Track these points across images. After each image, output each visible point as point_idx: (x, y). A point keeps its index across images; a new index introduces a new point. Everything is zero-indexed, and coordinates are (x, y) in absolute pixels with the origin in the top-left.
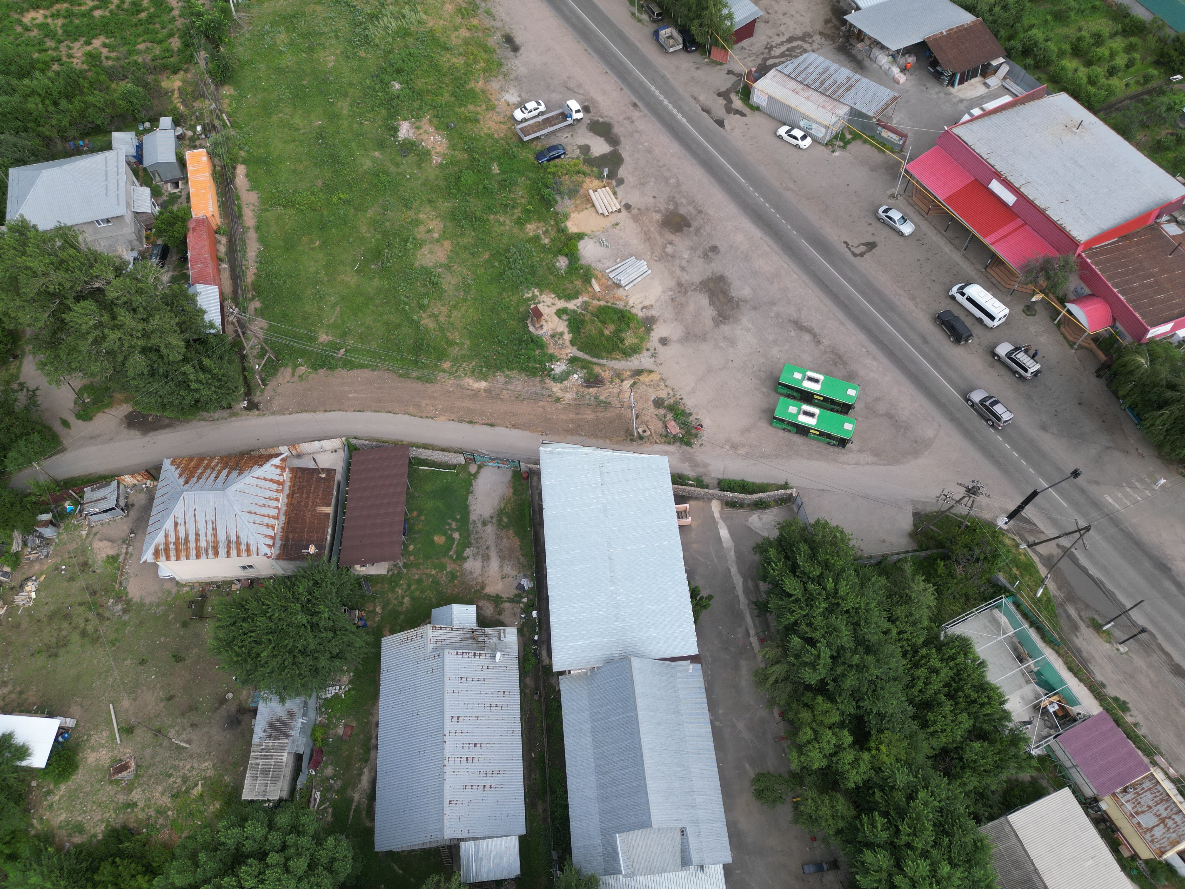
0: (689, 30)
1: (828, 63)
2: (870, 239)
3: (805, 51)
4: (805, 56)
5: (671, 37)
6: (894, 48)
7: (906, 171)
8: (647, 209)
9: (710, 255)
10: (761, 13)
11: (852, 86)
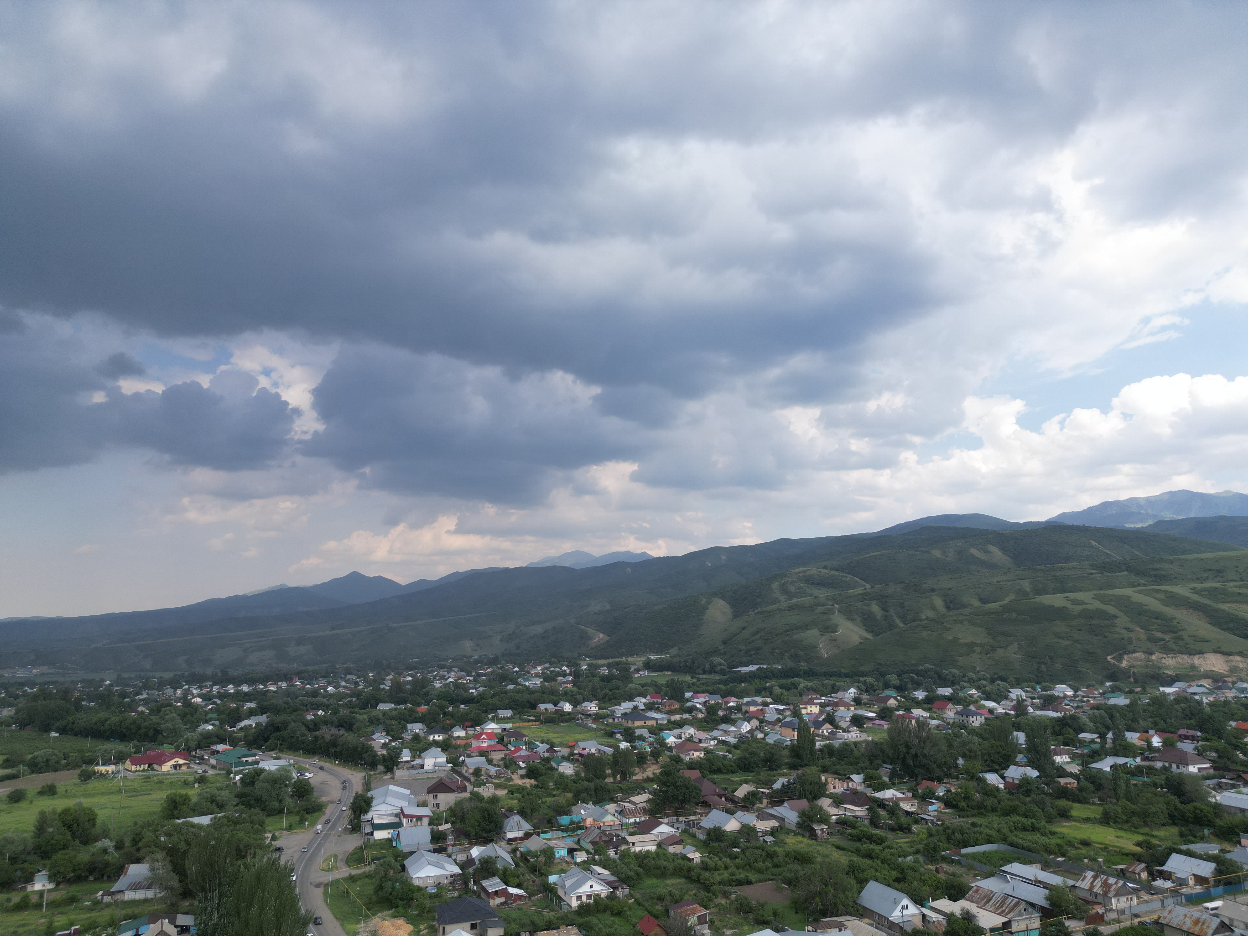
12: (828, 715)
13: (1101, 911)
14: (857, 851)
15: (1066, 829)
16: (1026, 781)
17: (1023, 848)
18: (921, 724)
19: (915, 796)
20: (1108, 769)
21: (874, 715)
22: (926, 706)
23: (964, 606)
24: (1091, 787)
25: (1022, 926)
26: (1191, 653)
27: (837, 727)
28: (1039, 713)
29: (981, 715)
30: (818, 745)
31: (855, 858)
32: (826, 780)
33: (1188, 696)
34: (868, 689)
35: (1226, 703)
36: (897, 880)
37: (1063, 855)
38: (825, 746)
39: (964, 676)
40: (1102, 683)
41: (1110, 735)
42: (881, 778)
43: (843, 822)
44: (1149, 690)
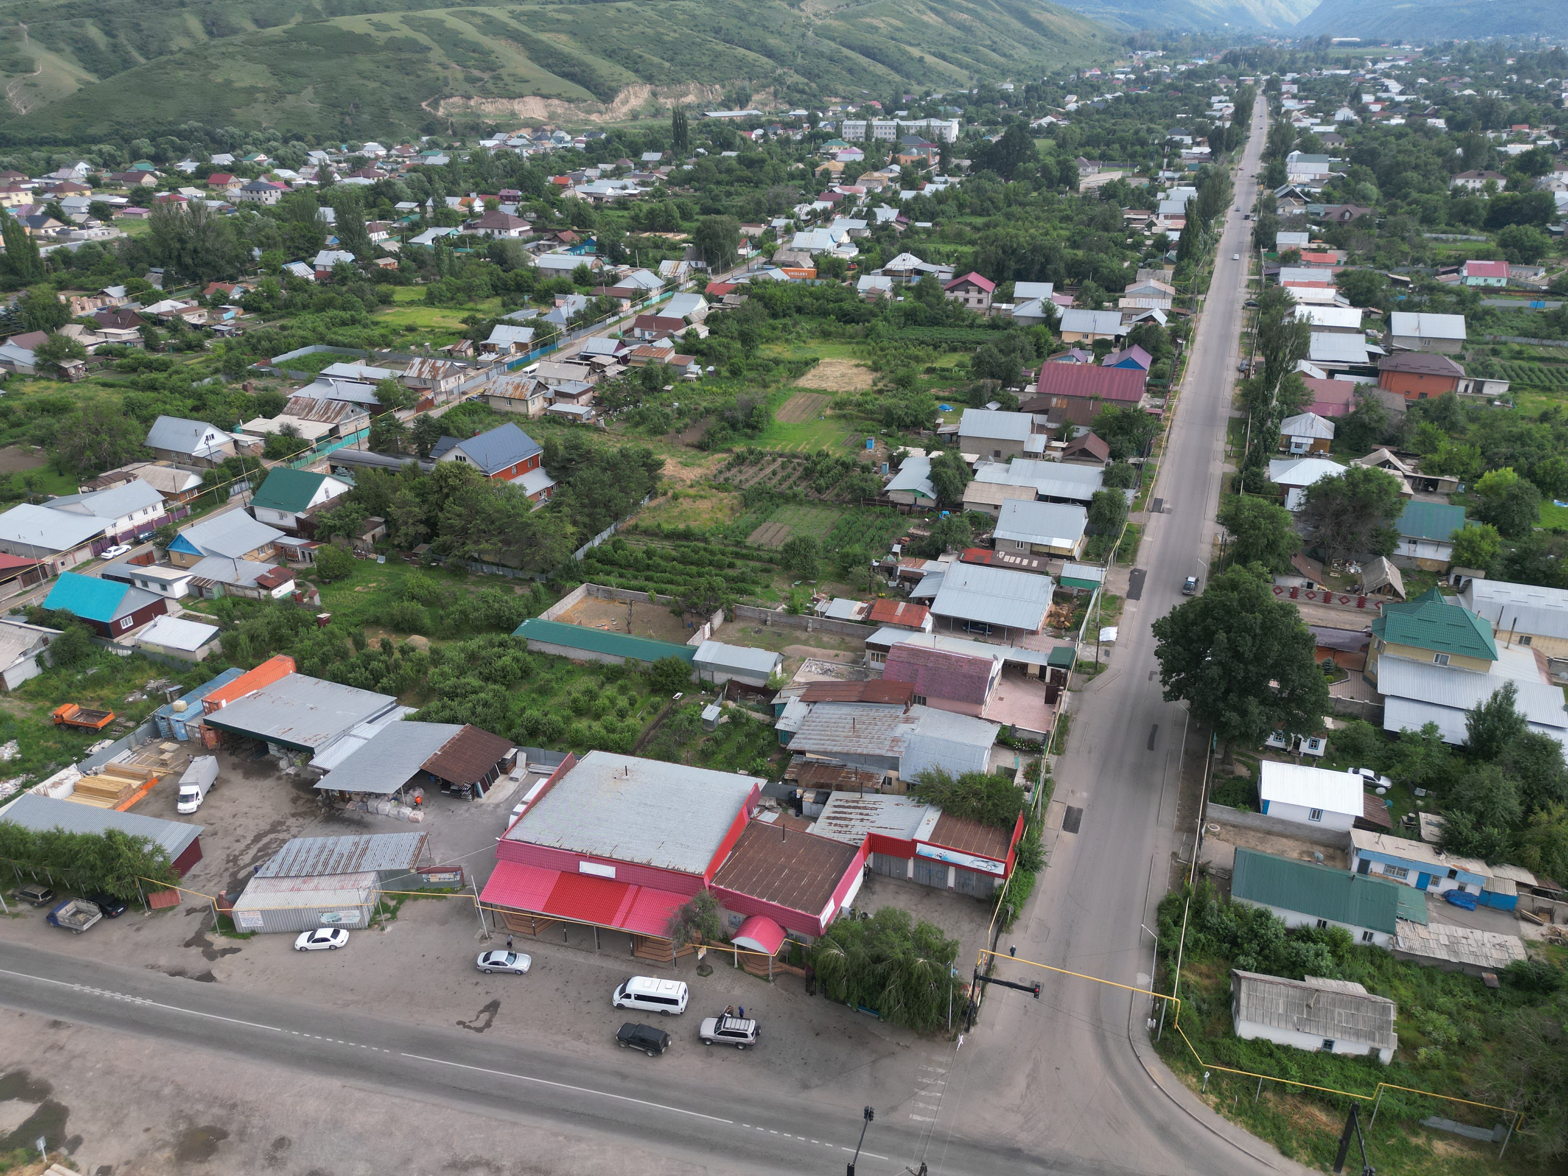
0: (103, 892)
1: (320, 840)
2: (488, 1000)
3: (284, 841)
4: (286, 846)
5: (78, 912)
6: (391, 790)
7: (482, 904)
8: (142, 1154)
9: (279, 1154)
10: (201, 829)
11: (365, 850)
12: (50, 205)
13: (430, 395)
14: (134, 385)
15: (390, 317)
16: (340, 267)
17: (345, 345)
18: (196, 208)
19: (202, 304)
20: (430, 243)
21: (124, 200)
22: (199, 181)
23: (234, 31)
24: (413, 265)
25: (351, 428)
26: (512, 96)
27: (68, 222)
28: (348, 181)
29: (275, 188)
30: (44, 251)
31: (132, 394)
32: (68, 300)
33: (509, 150)
34: (109, 162)
35: (545, 155)
36: (195, 409)
37: (388, 345)
38: (56, 252)
39: (247, 135)
40: (418, 138)
41: (430, 203)
42: (150, 287)
43: (105, 353)
44: (468, 145)
